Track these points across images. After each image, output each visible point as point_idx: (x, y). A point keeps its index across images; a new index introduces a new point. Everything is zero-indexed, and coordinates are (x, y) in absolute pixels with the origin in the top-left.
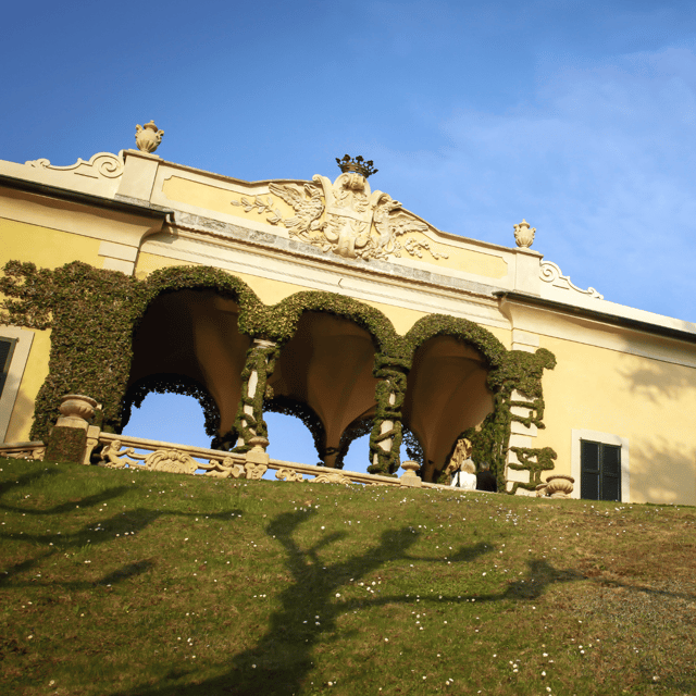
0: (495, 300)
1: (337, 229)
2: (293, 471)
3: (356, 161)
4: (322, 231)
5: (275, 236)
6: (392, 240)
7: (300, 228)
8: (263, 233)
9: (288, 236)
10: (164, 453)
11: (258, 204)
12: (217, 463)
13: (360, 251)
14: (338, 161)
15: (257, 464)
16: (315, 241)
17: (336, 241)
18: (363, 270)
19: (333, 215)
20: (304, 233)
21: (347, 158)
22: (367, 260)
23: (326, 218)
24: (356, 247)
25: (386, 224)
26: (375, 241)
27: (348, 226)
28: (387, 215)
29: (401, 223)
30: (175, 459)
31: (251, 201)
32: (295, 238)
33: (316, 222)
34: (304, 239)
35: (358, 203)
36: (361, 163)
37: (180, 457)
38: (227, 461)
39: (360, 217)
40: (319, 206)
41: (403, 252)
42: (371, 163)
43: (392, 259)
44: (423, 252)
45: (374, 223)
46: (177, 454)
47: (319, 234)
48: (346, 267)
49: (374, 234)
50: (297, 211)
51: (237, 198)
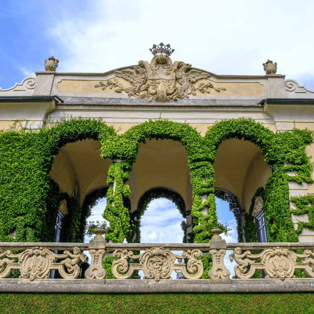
0: (260, 107)
1: (155, 87)
2: (125, 251)
3: (160, 47)
4: (147, 90)
5: (121, 99)
6: (190, 87)
7: (134, 91)
8: (113, 99)
9: (128, 97)
10: (30, 251)
11: (109, 84)
12: (68, 252)
13: (171, 96)
14: (151, 50)
15: (97, 250)
16: (143, 97)
17: (156, 94)
18: (173, 106)
19: (152, 80)
20: (137, 94)
21: (155, 46)
22: (176, 100)
23: (149, 82)
24: (168, 94)
25: (184, 78)
26: (179, 89)
27: (162, 84)
28: (184, 73)
29: (194, 76)
30: (38, 255)
31: (105, 83)
32: (132, 97)
33: (143, 86)
34: (138, 97)
35: (166, 70)
36: (163, 47)
37: (41, 252)
38: (75, 250)
39: (168, 77)
40: (143, 77)
41: (197, 92)
42: (169, 46)
43: (191, 97)
44: (209, 89)
45: (177, 79)
46: (39, 251)
47: (146, 92)
48: (163, 106)
49: (178, 85)
50: (132, 82)
51: (98, 83)
